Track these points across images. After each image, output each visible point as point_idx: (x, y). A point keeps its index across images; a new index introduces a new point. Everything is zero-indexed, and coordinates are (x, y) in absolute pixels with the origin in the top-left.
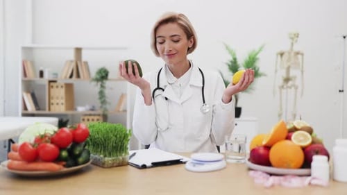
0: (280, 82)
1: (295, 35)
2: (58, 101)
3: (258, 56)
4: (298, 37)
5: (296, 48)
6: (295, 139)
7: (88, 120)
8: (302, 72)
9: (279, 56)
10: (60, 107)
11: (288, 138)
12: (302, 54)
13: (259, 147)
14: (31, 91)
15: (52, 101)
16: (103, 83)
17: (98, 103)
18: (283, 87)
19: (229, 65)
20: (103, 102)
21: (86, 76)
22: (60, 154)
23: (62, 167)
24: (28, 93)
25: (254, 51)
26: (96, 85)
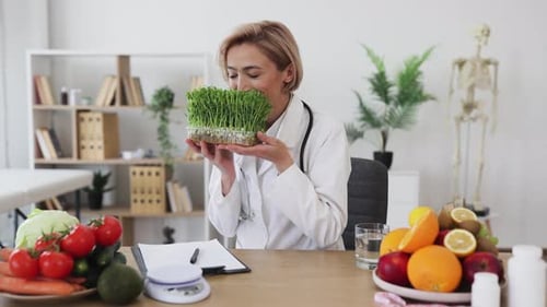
0: (458, 110)
1: (483, 32)
2: (92, 143)
3: (421, 68)
4: (488, 35)
5: (485, 55)
6: (449, 242)
7: (142, 174)
9: (457, 67)
10: (95, 153)
12: (496, 64)
13: (393, 254)
14: (49, 127)
15: (83, 143)
16: (164, 113)
17: (157, 146)
18: (462, 119)
19: (373, 83)
20: (167, 144)
21: (137, 103)
22: (75, 267)
23: (78, 287)
24: (43, 128)
25: (415, 58)
26: (155, 117)
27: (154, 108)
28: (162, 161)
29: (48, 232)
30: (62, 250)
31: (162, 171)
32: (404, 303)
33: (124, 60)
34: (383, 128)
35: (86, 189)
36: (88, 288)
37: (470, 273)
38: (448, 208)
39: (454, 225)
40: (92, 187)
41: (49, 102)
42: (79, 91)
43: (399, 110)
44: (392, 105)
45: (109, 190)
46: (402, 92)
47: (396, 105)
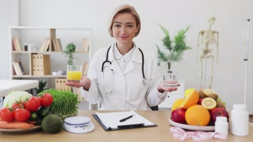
0: (201, 53)
1: (212, 19)
2: (38, 68)
3: (184, 35)
4: (214, 20)
5: (213, 29)
6: (204, 103)
7: (61, 82)
8: (218, 46)
9: (201, 34)
10: (40, 73)
11: (199, 103)
12: (218, 33)
13: (178, 109)
14: (19, 61)
15: (34, 68)
16: (71, 54)
18: (203, 57)
19: (164, 41)
21: (59, 49)
22: (31, 116)
23: (32, 125)
24: (16, 61)
26: (67, 56)
27: (67, 52)
29: (18, 100)
30: (25, 108)
32: (184, 131)
33: (53, 31)
34: (168, 61)
35: (36, 89)
36: (37, 126)
37: (214, 117)
38: (202, 90)
39: (206, 96)
40: (38, 88)
41: (19, 49)
42: (32, 45)
43: (176, 53)
44: (172, 51)
46: (177, 46)
47: (174, 51)
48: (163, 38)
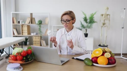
2: (25, 32)
3: (94, 16)
4: (108, 9)
5: (107, 13)
7: (35, 38)
10: (26, 34)
12: (110, 15)
15: (23, 32)
16: (40, 25)
18: (102, 27)
20: (41, 32)
21: (34, 23)
22: (23, 58)
24: (14, 29)
25: (93, 14)
26: (38, 26)
27: (38, 24)
28: (40, 35)
30: (21, 55)
31: (40, 37)
33: (31, 14)
34: (86, 28)
41: (16, 23)
42: (22, 21)
43: (89, 25)
44: (88, 24)
45: (28, 41)
46: (90, 21)
47: (89, 23)
48: (84, 18)
